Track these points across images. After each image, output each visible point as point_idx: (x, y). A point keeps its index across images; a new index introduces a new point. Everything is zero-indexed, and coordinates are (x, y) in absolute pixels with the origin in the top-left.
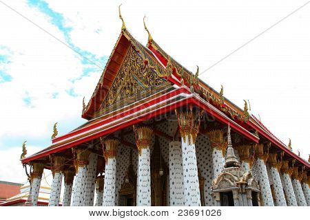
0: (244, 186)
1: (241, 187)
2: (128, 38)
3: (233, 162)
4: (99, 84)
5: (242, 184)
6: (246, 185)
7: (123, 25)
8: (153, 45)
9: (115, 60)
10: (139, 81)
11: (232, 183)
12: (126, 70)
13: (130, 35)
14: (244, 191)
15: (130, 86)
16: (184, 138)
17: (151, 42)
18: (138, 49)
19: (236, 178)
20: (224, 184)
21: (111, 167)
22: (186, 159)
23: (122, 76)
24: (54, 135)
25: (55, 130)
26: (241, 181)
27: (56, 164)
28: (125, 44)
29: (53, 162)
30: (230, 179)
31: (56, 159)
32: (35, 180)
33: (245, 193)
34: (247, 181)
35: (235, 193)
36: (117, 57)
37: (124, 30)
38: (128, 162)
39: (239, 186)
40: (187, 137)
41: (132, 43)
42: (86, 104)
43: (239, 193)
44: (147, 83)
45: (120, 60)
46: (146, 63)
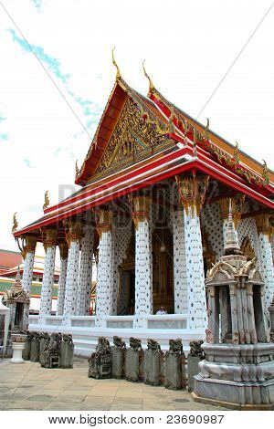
0: (243, 280)
1: (241, 280)
2: (124, 89)
3: (233, 249)
4: (93, 145)
5: (241, 277)
6: (247, 278)
7: (118, 73)
8: (155, 95)
9: (110, 114)
10: (138, 139)
11: (229, 277)
12: (123, 126)
13: (125, 85)
14: (243, 286)
15: (128, 145)
16: (187, 210)
17: (152, 90)
18: (135, 101)
19: (234, 269)
20: (220, 277)
21: (106, 242)
22: (189, 236)
23: (119, 133)
24: (45, 205)
25: (46, 198)
26: (240, 274)
27: (48, 238)
28: (121, 96)
29: (45, 235)
30: (227, 271)
31: (47, 232)
32: (28, 255)
33: (244, 288)
34: (247, 273)
35: (232, 287)
36: (112, 111)
37: (119, 78)
38: (130, 233)
39: (238, 279)
40: (189, 208)
41: (129, 93)
42: (80, 168)
43: (237, 288)
44: (147, 141)
45: (115, 115)
46: (145, 117)
